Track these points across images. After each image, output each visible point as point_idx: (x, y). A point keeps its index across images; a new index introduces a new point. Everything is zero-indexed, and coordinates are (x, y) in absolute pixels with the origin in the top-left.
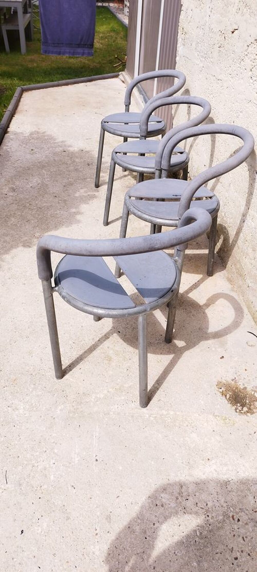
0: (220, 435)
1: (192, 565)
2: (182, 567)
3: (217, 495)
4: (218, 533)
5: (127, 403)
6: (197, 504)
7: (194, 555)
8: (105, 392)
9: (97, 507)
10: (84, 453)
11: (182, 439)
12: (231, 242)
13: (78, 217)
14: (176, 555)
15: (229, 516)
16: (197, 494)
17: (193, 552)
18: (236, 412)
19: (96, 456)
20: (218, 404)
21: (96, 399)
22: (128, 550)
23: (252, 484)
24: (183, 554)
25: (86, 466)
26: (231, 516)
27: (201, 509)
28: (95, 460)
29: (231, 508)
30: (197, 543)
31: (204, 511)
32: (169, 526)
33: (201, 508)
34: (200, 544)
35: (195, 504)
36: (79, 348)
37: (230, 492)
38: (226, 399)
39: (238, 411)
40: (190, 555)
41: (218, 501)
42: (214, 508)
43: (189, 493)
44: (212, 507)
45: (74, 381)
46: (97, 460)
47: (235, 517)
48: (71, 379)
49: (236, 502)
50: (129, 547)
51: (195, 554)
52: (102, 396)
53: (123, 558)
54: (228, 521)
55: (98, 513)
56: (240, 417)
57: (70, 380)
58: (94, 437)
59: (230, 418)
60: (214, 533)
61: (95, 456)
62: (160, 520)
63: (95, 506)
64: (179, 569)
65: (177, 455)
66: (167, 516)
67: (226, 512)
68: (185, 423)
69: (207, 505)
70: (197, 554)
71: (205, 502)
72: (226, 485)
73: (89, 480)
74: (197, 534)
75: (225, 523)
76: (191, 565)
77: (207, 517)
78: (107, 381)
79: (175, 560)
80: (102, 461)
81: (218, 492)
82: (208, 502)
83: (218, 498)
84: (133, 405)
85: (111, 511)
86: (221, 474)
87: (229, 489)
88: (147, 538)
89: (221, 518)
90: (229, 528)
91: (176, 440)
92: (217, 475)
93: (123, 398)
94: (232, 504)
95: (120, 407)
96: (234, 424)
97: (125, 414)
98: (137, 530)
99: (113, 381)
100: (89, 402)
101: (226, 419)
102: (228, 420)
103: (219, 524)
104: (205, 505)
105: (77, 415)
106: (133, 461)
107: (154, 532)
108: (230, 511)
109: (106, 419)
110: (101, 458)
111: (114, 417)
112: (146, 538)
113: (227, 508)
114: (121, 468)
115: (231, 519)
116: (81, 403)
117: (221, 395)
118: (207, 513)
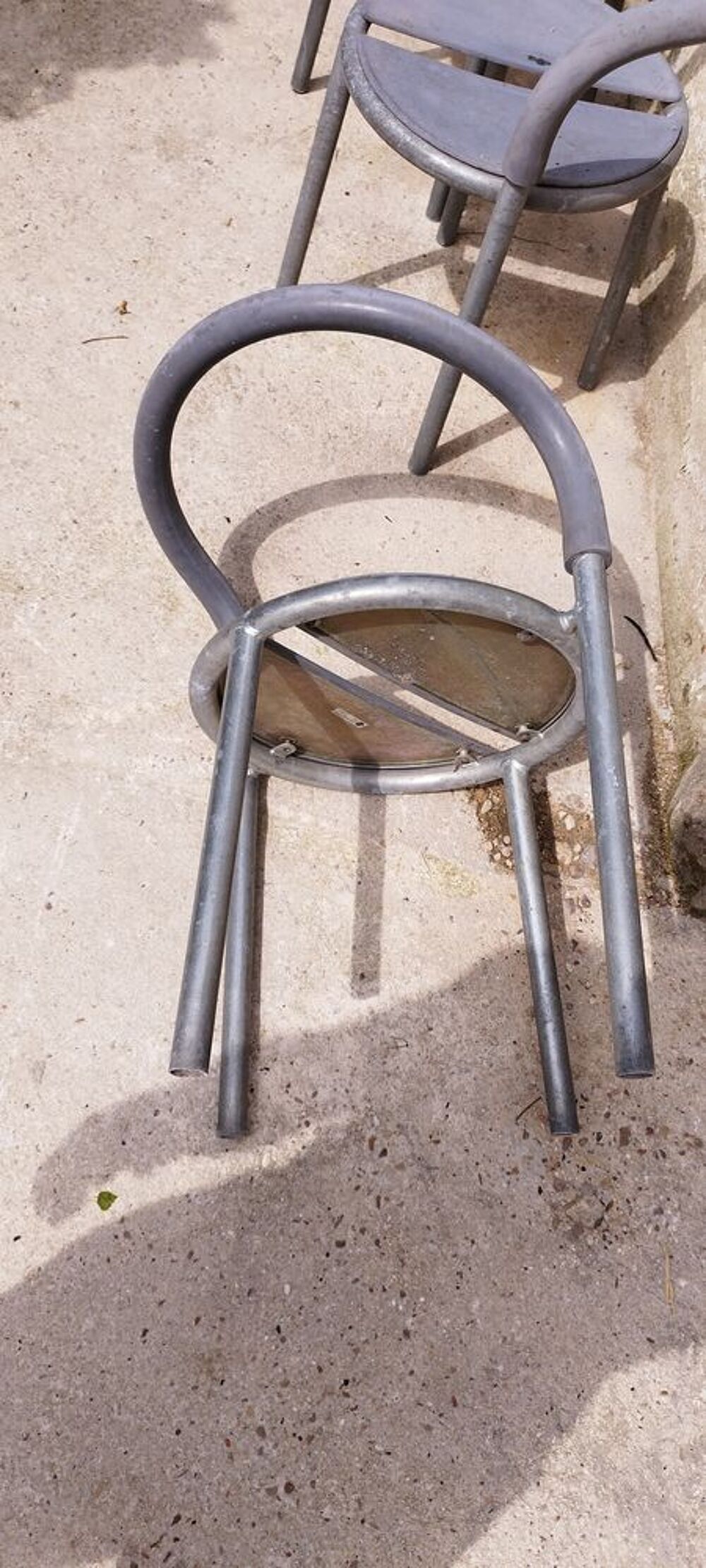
0: (421, 915)
1: (223, 1234)
2: (195, 1233)
3: (352, 1075)
4: (317, 1173)
5: (184, 760)
6: (289, 1086)
7: (237, 1213)
8: (131, 708)
9: (15, 1035)
10: (19, 879)
11: (309, 902)
12: (688, 290)
13: (214, 32)
14: (189, 1201)
15: (363, 1138)
16: (298, 1061)
17: (236, 1204)
18: (492, 858)
19: (51, 893)
20: (446, 825)
21: (96, 723)
22: (66, 1163)
23: (454, 1069)
24: (208, 1203)
25: (15, 916)
26: (368, 1136)
27: (295, 1103)
28: (43, 905)
29: (375, 1118)
30: (255, 1184)
31: (302, 1107)
32: (195, 1127)
33: (296, 1099)
34: (262, 1189)
35: (285, 1084)
36: (88, 545)
37: (389, 1075)
38: (478, 813)
39: (497, 857)
40: (227, 1209)
41: (347, 1091)
42: (330, 1108)
43: (277, 1053)
44: (326, 1104)
45: (46, 651)
46: (49, 907)
47: (377, 1143)
48: (37, 643)
49: (396, 1107)
50: (72, 1156)
51: (240, 1211)
52: (117, 718)
53: (48, 1180)
54: (354, 1148)
55: (15, 1052)
56: (497, 876)
57: (32, 643)
58: (60, 838)
59: (466, 874)
60: (307, 1171)
61: (47, 892)
62: (177, 1107)
63: (11, 1032)
64: (185, 1237)
65: (282, 942)
66: (196, 1099)
67: (358, 1125)
68: (333, 856)
69: (315, 1094)
70: (244, 1209)
71: (311, 1085)
72: (386, 1057)
73: (13, 958)
74: (261, 1162)
75: (347, 1152)
76: (220, 1234)
77: (303, 1125)
78: (144, 675)
79: (185, 1212)
80: (65, 911)
81: (355, 1069)
82: (320, 1090)
83: (351, 1084)
84: (200, 768)
85: (52, 1052)
86: (382, 1022)
87: (390, 1067)
88: (127, 1142)
89: (340, 1136)
90: (351, 1166)
91: (291, 900)
92: (371, 1024)
93: (178, 740)
94: (383, 1108)
95: (161, 765)
96: (472, 893)
97: (169, 789)
98: (106, 1118)
99: (162, 681)
100: (72, 726)
101: (454, 874)
102: (457, 877)
103: (329, 1150)
104: (310, 1093)
105: (27, 758)
106: (151, 932)
107: (150, 1133)
108: (369, 1124)
109: (110, 793)
110: (63, 901)
111: (133, 793)
112: (124, 1143)
113: (366, 1115)
114: (111, 943)
115: (366, 1144)
116: (49, 725)
117: (467, 801)
118: (308, 1115)
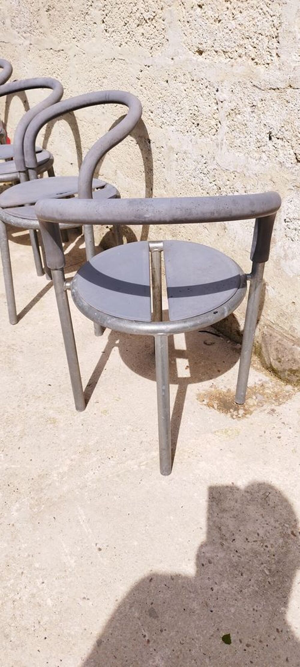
0: (231, 451)
1: (280, 611)
2: (270, 621)
3: (263, 517)
4: (287, 560)
5: (103, 463)
6: (247, 539)
7: (277, 599)
8: (68, 462)
9: (131, 607)
10: (79, 549)
11: (191, 475)
14: (257, 611)
15: (289, 535)
16: (241, 528)
17: (273, 596)
18: (234, 419)
19: (96, 544)
20: (210, 418)
21: (60, 476)
22: (198, 639)
23: (292, 488)
24: (264, 605)
25: (89, 563)
26: (290, 533)
27: (255, 543)
28: (97, 550)
29: (286, 525)
30: (272, 583)
31: (259, 543)
32: (231, 582)
33: (254, 541)
34: (276, 582)
35: (245, 540)
36: (5, 424)
37: (274, 507)
38: (215, 409)
39: (234, 417)
40: (272, 601)
41: (267, 524)
42: (268, 534)
43: (232, 532)
44: (265, 534)
45: (19, 466)
46: (100, 549)
47: (295, 532)
48: (13, 466)
49: (287, 515)
50: (198, 634)
51: (277, 598)
52: (66, 469)
53: (198, 652)
54: (290, 541)
55: (137, 615)
56: (241, 422)
57: (11, 468)
58: (82, 523)
59: (231, 429)
60: (284, 562)
61: (95, 545)
62: (217, 581)
63: (128, 607)
64: (269, 625)
65: (196, 494)
66: (221, 571)
67: (283, 532)
68: (185, 455)
69: (258, 535)
70: (278, 595)
71: (254, 532)
72: (267, 503)
73: (103, 579)
74: (265, 573)
75: (289, 544)
76: (279, 613)
77: (266, 548)
78: (63, 448)
79: (259, 617)
80: (108, 546)
81: (262, 515)
82: (258, 531)
83: (266, 521)
84: (112, 462)
85: (151, 601)
86: (254, 493)
87: (272, 504)
88: (213, 610)
89: (281, 541)
90: (295, 547)
91: (185, 479)
92: (252, 496)
93: (95, 459)
94: (284, 519)
95: (97, 471)
96: (238, 433)
97: (107, 477)
98: (196, 608)
99: (71, 445)
100: (52, 482)
101: (228, 431)
102: (229, 431)
103: (283, 549)
104: (256, 535)
105: (43, 506)
106: (147, 527)
107: (217, 599)
108: (286, 529)
109: (86, 494)
110: (103, 543)
111: (95, 487)
112: (212, 611)
113: (282, 526)
114: (136, 543)
115: (292, 536)
116: (42, 489)
117: (208, 408)
118: (263, 543)
